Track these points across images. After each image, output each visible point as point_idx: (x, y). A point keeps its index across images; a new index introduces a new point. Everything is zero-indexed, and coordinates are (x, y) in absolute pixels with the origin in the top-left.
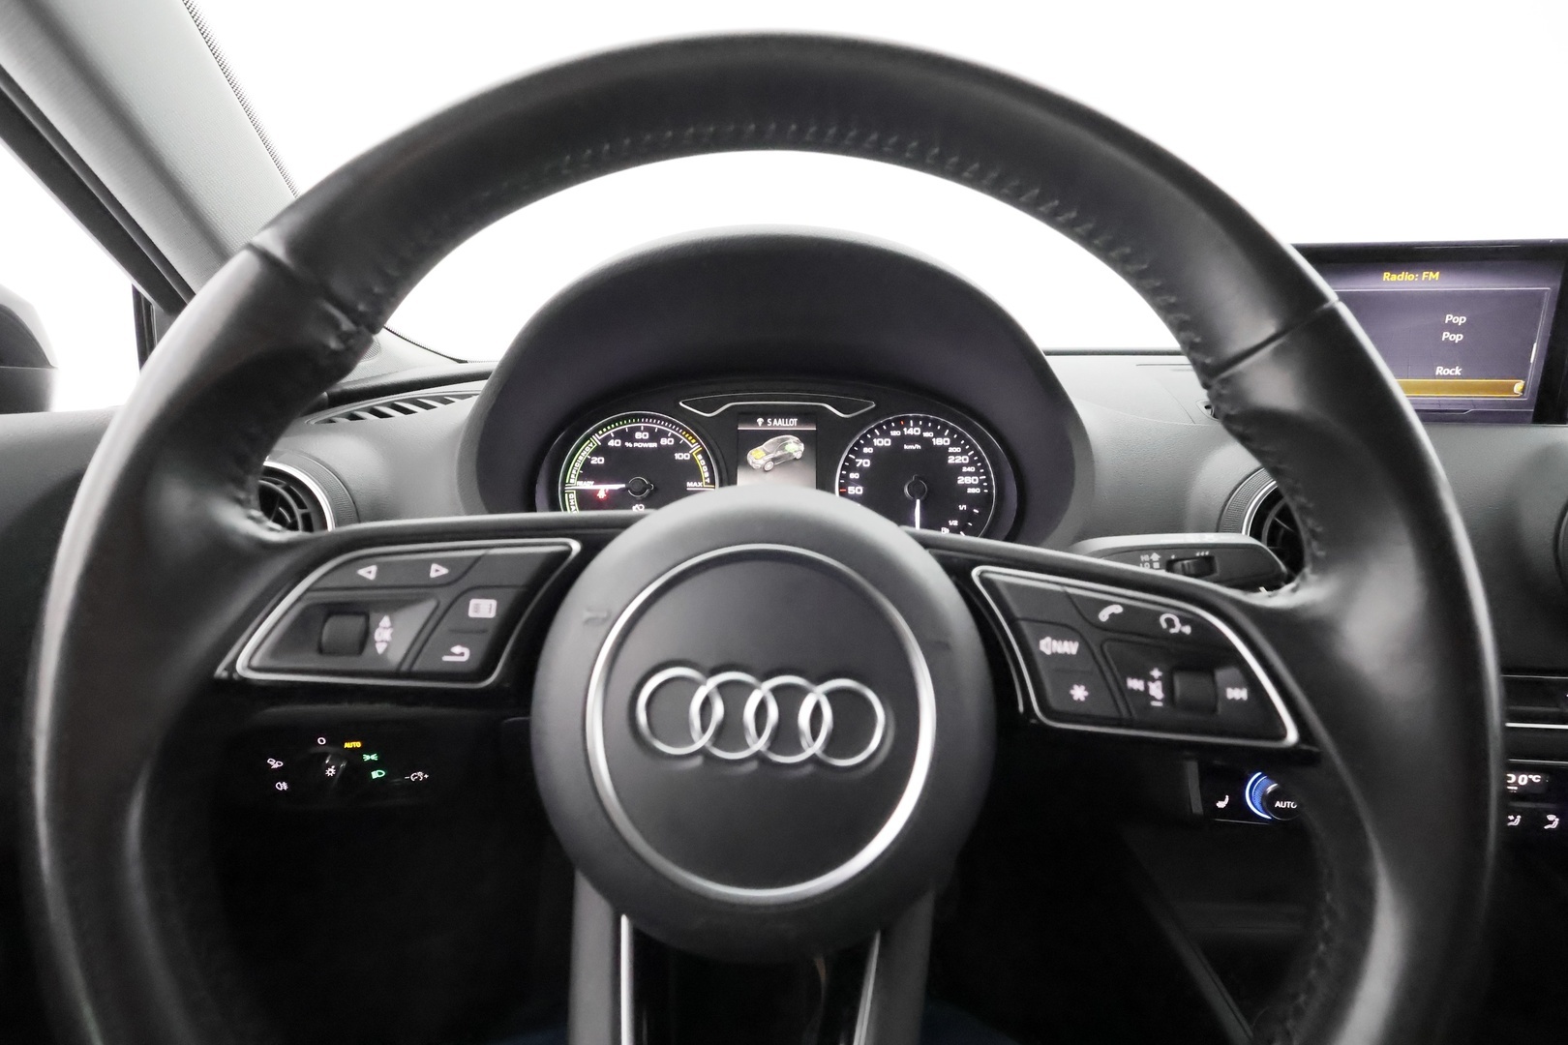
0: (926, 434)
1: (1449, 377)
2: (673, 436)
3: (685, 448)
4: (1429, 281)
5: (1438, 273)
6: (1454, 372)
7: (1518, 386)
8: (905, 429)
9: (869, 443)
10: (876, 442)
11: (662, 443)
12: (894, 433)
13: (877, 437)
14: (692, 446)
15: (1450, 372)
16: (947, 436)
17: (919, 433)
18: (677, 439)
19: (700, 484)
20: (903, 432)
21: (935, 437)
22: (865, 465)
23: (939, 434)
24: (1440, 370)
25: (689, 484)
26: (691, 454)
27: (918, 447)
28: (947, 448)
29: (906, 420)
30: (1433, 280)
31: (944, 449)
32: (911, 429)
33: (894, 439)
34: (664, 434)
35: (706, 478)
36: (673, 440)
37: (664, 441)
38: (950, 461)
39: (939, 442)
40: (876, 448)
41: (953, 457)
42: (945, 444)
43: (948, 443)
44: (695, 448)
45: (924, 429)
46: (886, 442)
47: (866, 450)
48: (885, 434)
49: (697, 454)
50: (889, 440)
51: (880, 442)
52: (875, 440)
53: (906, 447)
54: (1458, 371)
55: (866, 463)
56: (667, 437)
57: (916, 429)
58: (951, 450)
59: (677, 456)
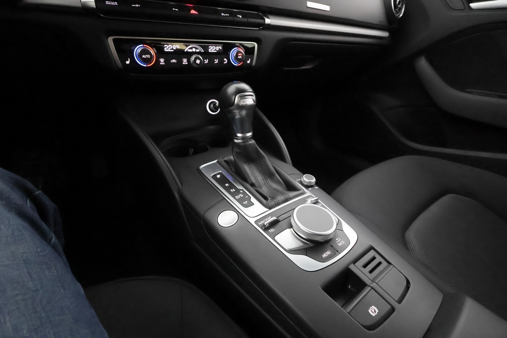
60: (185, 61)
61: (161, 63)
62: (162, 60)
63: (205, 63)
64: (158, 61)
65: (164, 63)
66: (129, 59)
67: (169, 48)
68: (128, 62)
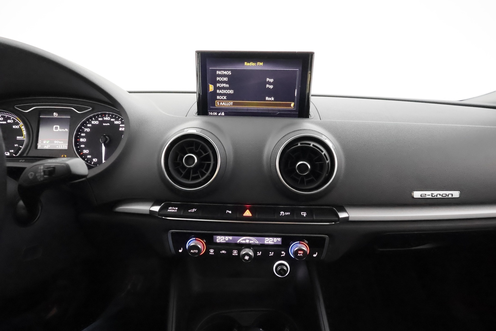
0: (112, 120)
1: (270, 101)
2: (13, 119)
3: (17, 124)
4: (259, 66)
5: (262, 63)
6: (271, 99)
7: (292, 105)
8: (104, 118)
9: (90, 123)
10: (93, 122)
11: (8, 122)
12: (100, 119)
13: (93, 120)
14: (20, 123)
15: (270, 99)
16: (120, 121)
17: (109, 119)
18: (14, 120)
19: (22, 137)
20: (103, 119)
21: (116, 120)
22: (87, 131)
23: (117, 120)
24: (267, 98)
25: (17, 137)
26: (20, 126)
27: (108, 124)
28: (119, 125)
29: (105, 114)
30: (261, 65)
31: (118, 125)
32: (106, 118)
33: (99, 121)
34: (9, 118)
35: (25, 135)
36: (12, 121)
37: (9, 121)
38: (120, 130)
39: (116, 122)
40: (93, 125)
41: (121, 128)
42: (119, 123)
43: (120, 123)
44: (21, 124)
45: (112, 118)
46: (96, 122)
47: (88, 125)
48: (96, 120)
49: (22, 126)
50: (98, 122)
51: (94, 122)
52: (92, 122)
53: (104, 124)
54: (273, 99)
55: (88, 130)
56: (10, 120)
57: (108, 118)
58: (121, 125)
59: (14, 127)
60: (235, 253)
61: (210, 253)
62: (212, 251)
63: (258, 255)
64: (207, 251)
65: (213, 253)
66: (182, 248)
67: (220, 239)
68: (180, 251)
